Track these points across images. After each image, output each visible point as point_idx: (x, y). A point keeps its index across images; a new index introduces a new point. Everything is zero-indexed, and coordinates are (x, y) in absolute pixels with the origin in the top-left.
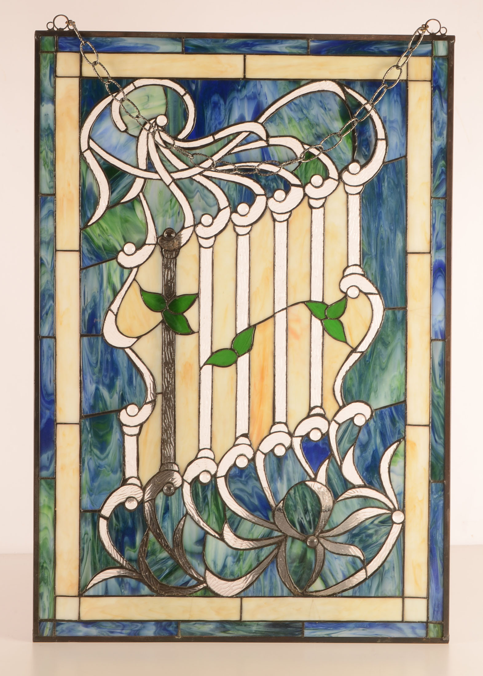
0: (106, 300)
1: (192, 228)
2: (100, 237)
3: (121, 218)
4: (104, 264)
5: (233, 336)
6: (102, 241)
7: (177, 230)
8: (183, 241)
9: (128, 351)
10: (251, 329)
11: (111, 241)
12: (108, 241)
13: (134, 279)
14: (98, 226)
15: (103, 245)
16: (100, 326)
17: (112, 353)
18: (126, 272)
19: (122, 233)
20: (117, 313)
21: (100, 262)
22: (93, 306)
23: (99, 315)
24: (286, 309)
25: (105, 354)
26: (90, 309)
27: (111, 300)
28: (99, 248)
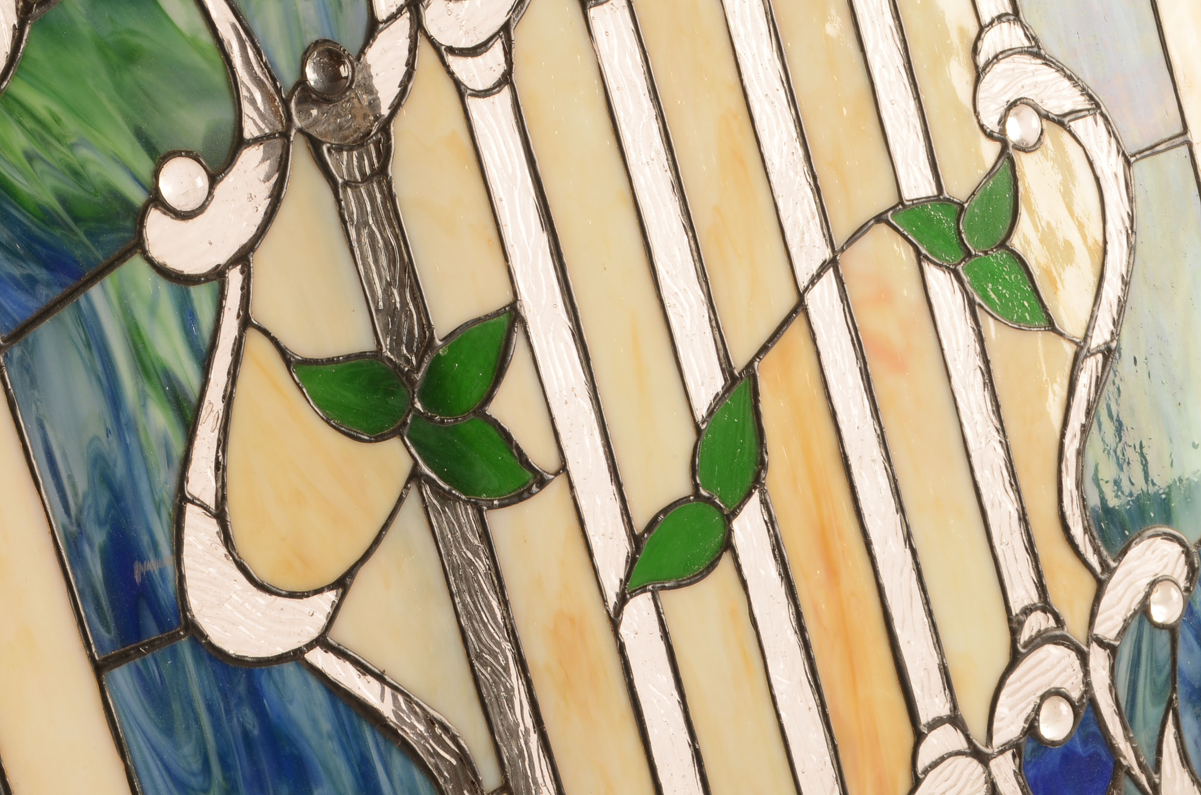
0: (156, 457)
1: (404, 23)
2: (39, 166)
3: (102, 48)
4: (95, 292)
5: (688, 438)
6: (50, 181)
7: (350, 41)
8: (387, 93)
9: (318, 658)
10: (742, 386)
11: (92, 170)
12: (77, 174)
13: (246, 322)
14: (10, 112)
15: (63, 200)
16: (166, 593)
17: (255, 697)
18: (201, 297)
19: (126, 117)
20: (222, 499)
21: (71, 283)
22: (110, 506)
23: (145, 539)
24: (832, 263)
25: (228, 712)
26: (100, 523)
27: (178, 449)
28: (47, 217)
